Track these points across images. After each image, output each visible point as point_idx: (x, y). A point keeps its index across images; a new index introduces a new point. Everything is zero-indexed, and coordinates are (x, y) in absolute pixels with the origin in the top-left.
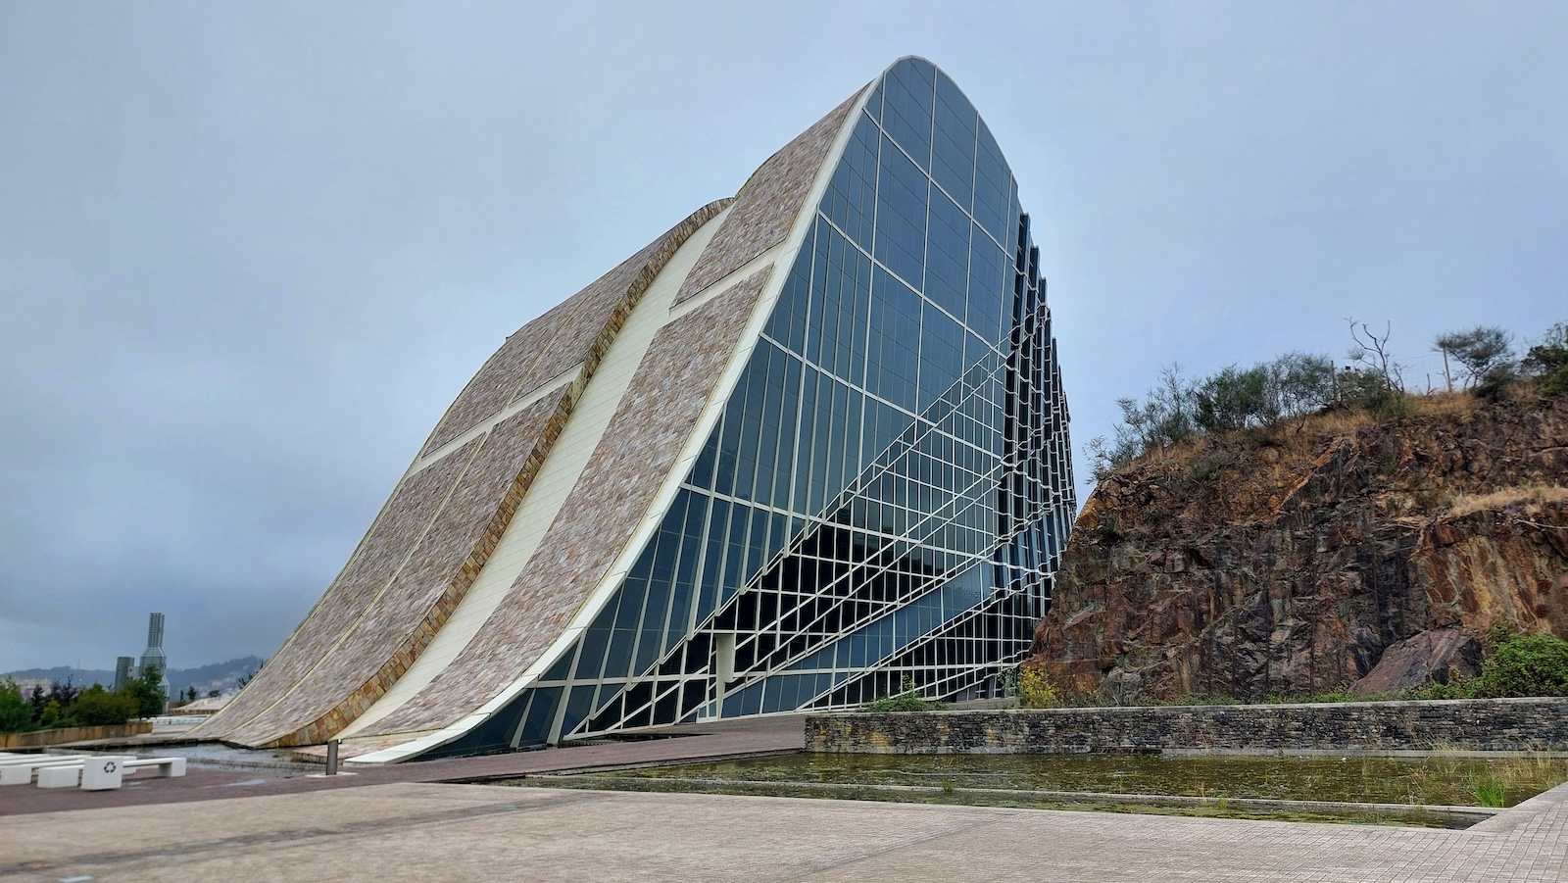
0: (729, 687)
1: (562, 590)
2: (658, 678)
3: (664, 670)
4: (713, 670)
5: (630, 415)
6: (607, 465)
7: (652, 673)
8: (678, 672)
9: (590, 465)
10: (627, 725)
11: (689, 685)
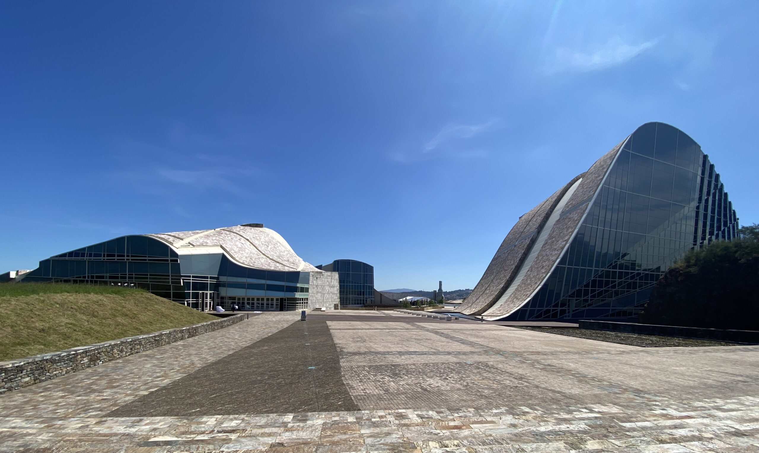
0: (573, 311)
1: (528, 288)
2: (552, 308)
3: (553, 307)
4: (569, 307)
5: (547, 245)
6: (540, 258)
7: (551, 307)
8: (558, 307)
9: (536, 258)
10: (544, 318)
11: (561, 310)
